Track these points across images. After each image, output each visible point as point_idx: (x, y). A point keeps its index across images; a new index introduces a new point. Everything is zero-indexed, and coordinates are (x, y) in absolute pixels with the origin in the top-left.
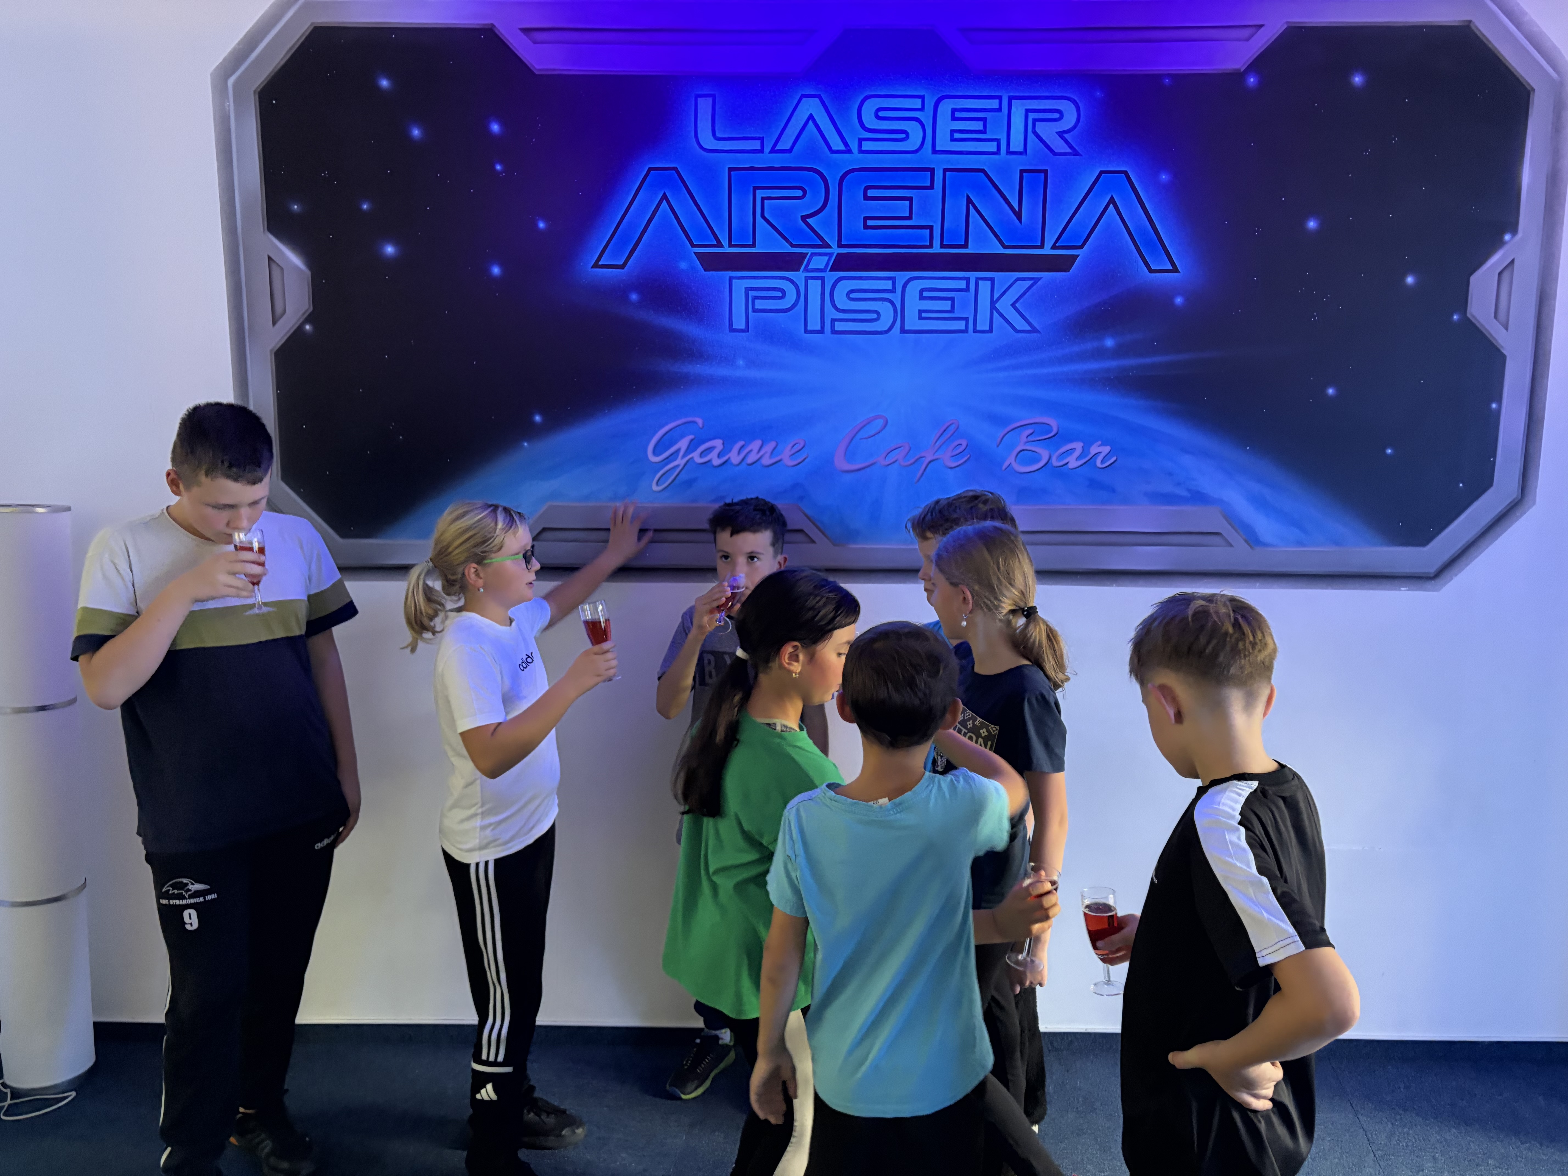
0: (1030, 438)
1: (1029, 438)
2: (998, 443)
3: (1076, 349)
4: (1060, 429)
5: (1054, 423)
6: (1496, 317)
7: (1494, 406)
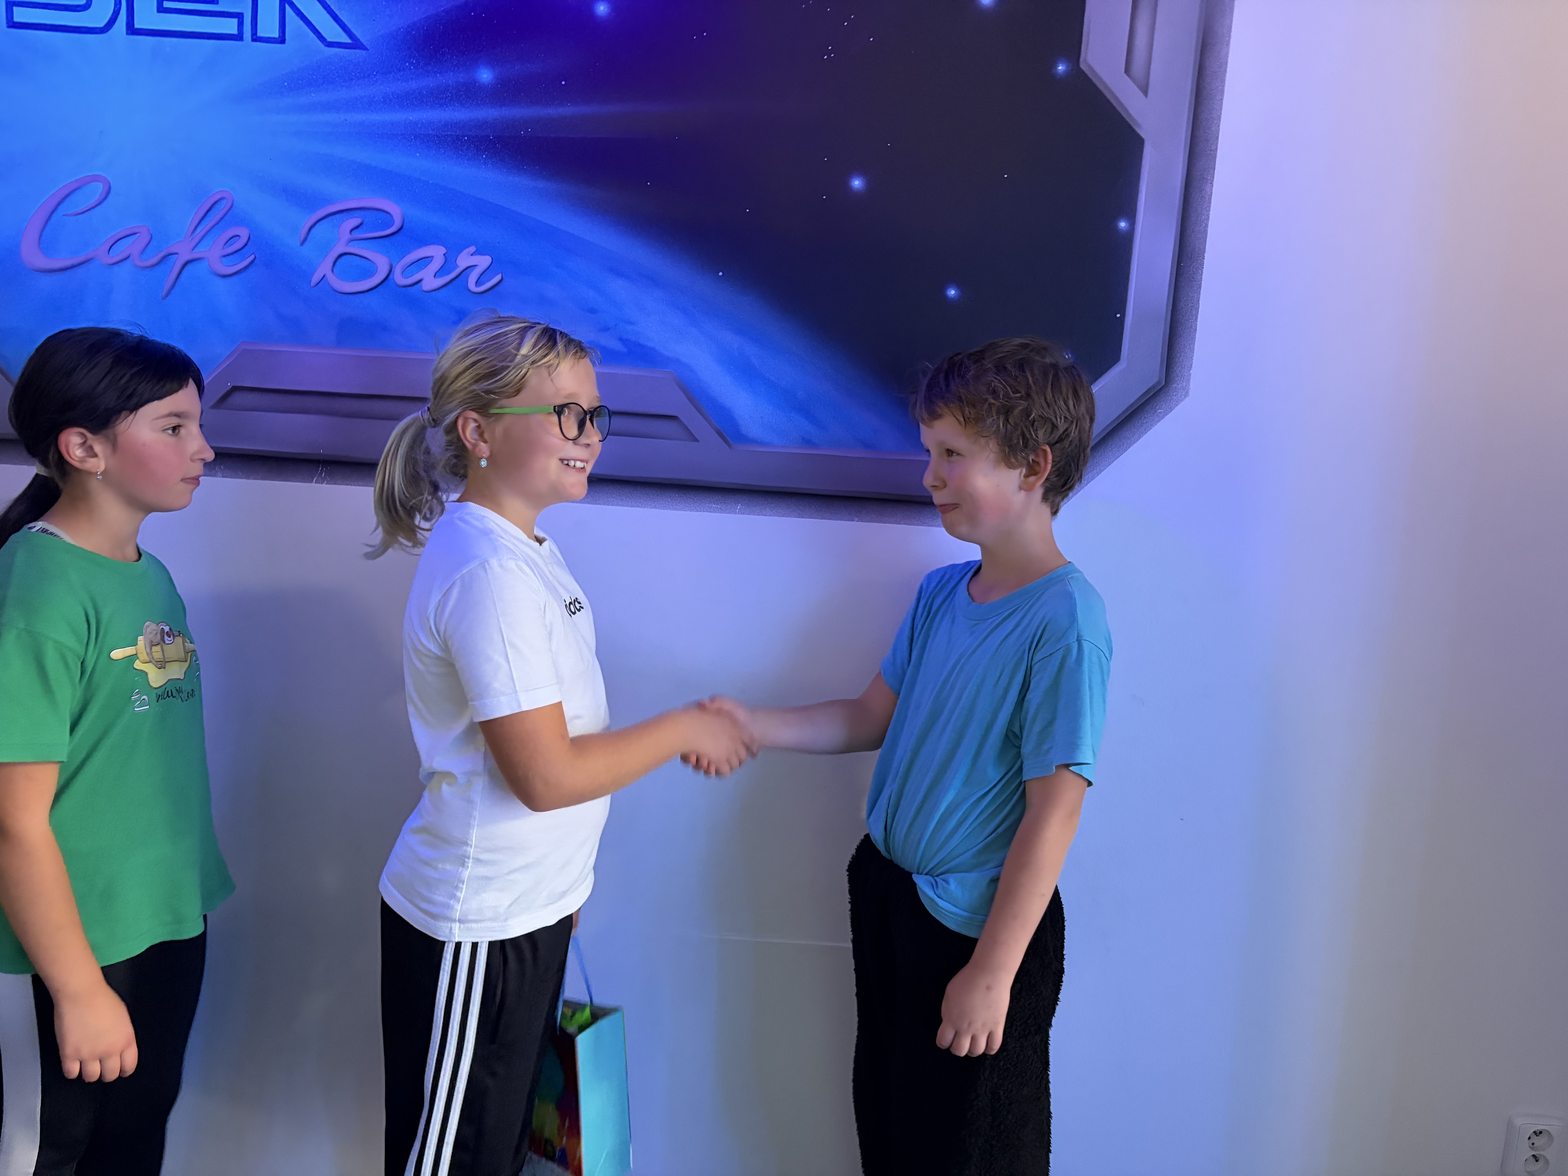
0: (357, 234)
1: (353, 232)
2: (302, 238)
3: (430, 82)
4: (405, 221)
5: (396, 210)
6: (1127, 71)
7: (1123, 224)
